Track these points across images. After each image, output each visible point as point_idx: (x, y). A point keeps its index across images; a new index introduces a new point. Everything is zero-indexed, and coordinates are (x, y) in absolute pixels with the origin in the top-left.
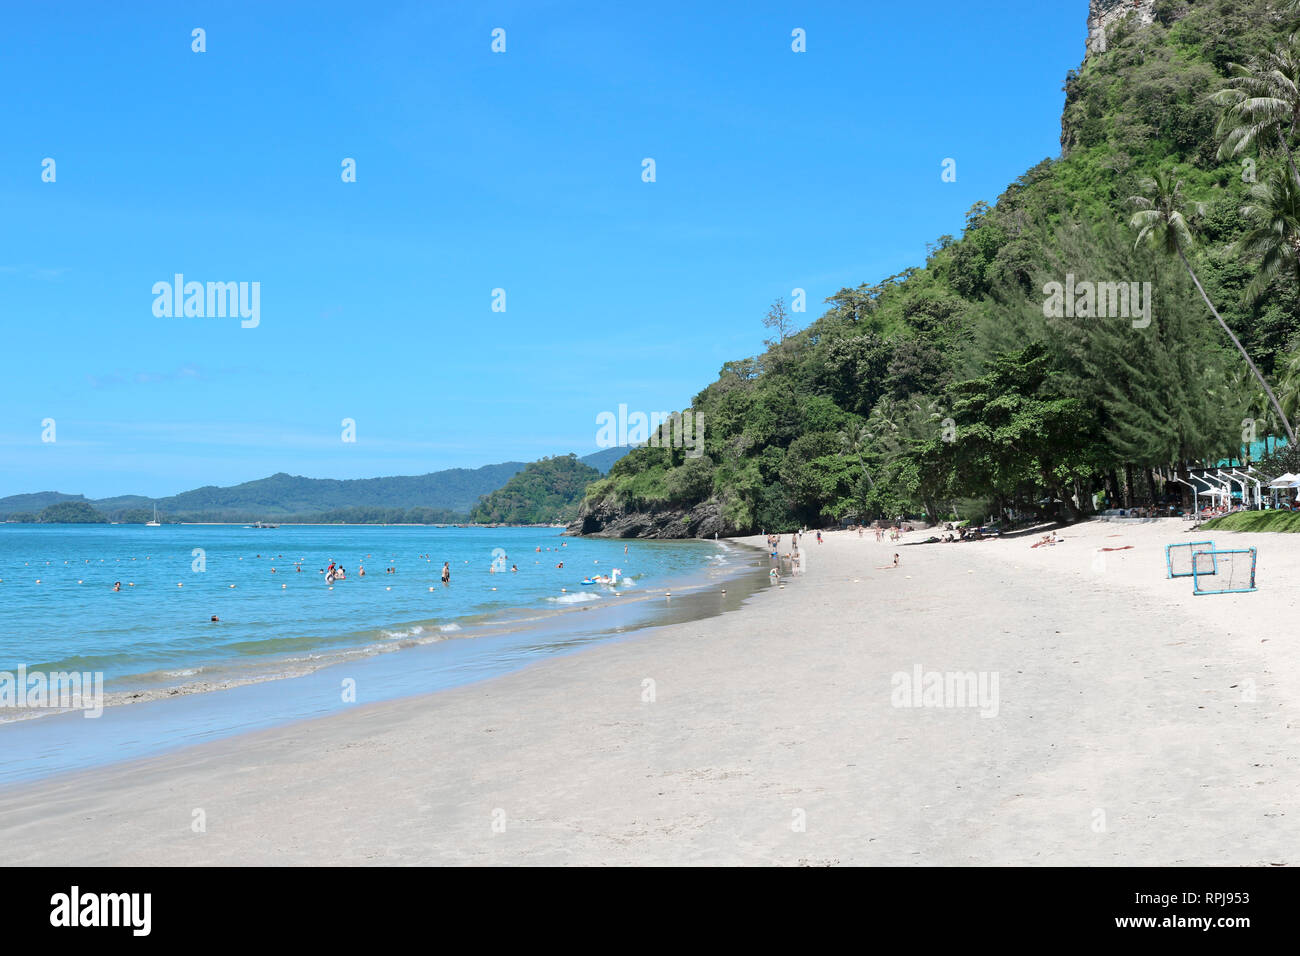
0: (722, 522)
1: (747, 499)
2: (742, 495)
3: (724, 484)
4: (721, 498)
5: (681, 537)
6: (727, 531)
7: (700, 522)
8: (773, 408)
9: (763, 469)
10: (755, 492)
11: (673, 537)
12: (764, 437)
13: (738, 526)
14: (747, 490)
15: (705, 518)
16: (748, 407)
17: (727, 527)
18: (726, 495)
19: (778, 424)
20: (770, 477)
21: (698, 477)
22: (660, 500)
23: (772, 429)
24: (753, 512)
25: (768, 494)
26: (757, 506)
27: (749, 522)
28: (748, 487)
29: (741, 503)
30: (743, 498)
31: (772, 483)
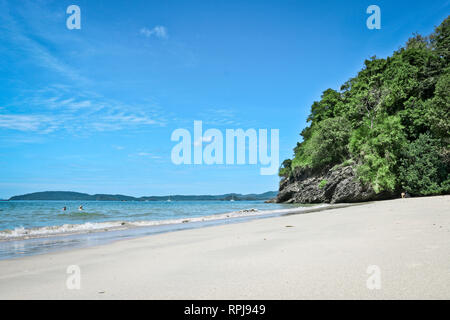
0: (357, 184)
1: (386, 155)
2: (381, 150)
3: (360, 142)
4: (359, 158)
5: (318, 201)
6: (365, 195)
7: (335, 185)
8: (412, 62)
9: (406, 121)
10: (395, 147)
11: (307, 201)
12: (406, 91)
13: (376, 188)
14: (386, 144)
15: (340, 180)
16: (385, 67)
17: (364, 190)
18: (362, 153)
19: (420, 77)
20: (414, 130)
21: (332, 137)
22: (305, 167)
23: (413, 82)
24: (394, 170)
25: (412, 149)
26: (399, 163)
27: (391, 183)
28: (388, 140)
29: (380, 160)
30: (382, 155)
31: (418, 137)
